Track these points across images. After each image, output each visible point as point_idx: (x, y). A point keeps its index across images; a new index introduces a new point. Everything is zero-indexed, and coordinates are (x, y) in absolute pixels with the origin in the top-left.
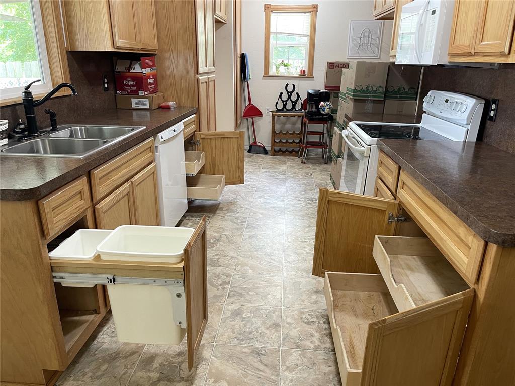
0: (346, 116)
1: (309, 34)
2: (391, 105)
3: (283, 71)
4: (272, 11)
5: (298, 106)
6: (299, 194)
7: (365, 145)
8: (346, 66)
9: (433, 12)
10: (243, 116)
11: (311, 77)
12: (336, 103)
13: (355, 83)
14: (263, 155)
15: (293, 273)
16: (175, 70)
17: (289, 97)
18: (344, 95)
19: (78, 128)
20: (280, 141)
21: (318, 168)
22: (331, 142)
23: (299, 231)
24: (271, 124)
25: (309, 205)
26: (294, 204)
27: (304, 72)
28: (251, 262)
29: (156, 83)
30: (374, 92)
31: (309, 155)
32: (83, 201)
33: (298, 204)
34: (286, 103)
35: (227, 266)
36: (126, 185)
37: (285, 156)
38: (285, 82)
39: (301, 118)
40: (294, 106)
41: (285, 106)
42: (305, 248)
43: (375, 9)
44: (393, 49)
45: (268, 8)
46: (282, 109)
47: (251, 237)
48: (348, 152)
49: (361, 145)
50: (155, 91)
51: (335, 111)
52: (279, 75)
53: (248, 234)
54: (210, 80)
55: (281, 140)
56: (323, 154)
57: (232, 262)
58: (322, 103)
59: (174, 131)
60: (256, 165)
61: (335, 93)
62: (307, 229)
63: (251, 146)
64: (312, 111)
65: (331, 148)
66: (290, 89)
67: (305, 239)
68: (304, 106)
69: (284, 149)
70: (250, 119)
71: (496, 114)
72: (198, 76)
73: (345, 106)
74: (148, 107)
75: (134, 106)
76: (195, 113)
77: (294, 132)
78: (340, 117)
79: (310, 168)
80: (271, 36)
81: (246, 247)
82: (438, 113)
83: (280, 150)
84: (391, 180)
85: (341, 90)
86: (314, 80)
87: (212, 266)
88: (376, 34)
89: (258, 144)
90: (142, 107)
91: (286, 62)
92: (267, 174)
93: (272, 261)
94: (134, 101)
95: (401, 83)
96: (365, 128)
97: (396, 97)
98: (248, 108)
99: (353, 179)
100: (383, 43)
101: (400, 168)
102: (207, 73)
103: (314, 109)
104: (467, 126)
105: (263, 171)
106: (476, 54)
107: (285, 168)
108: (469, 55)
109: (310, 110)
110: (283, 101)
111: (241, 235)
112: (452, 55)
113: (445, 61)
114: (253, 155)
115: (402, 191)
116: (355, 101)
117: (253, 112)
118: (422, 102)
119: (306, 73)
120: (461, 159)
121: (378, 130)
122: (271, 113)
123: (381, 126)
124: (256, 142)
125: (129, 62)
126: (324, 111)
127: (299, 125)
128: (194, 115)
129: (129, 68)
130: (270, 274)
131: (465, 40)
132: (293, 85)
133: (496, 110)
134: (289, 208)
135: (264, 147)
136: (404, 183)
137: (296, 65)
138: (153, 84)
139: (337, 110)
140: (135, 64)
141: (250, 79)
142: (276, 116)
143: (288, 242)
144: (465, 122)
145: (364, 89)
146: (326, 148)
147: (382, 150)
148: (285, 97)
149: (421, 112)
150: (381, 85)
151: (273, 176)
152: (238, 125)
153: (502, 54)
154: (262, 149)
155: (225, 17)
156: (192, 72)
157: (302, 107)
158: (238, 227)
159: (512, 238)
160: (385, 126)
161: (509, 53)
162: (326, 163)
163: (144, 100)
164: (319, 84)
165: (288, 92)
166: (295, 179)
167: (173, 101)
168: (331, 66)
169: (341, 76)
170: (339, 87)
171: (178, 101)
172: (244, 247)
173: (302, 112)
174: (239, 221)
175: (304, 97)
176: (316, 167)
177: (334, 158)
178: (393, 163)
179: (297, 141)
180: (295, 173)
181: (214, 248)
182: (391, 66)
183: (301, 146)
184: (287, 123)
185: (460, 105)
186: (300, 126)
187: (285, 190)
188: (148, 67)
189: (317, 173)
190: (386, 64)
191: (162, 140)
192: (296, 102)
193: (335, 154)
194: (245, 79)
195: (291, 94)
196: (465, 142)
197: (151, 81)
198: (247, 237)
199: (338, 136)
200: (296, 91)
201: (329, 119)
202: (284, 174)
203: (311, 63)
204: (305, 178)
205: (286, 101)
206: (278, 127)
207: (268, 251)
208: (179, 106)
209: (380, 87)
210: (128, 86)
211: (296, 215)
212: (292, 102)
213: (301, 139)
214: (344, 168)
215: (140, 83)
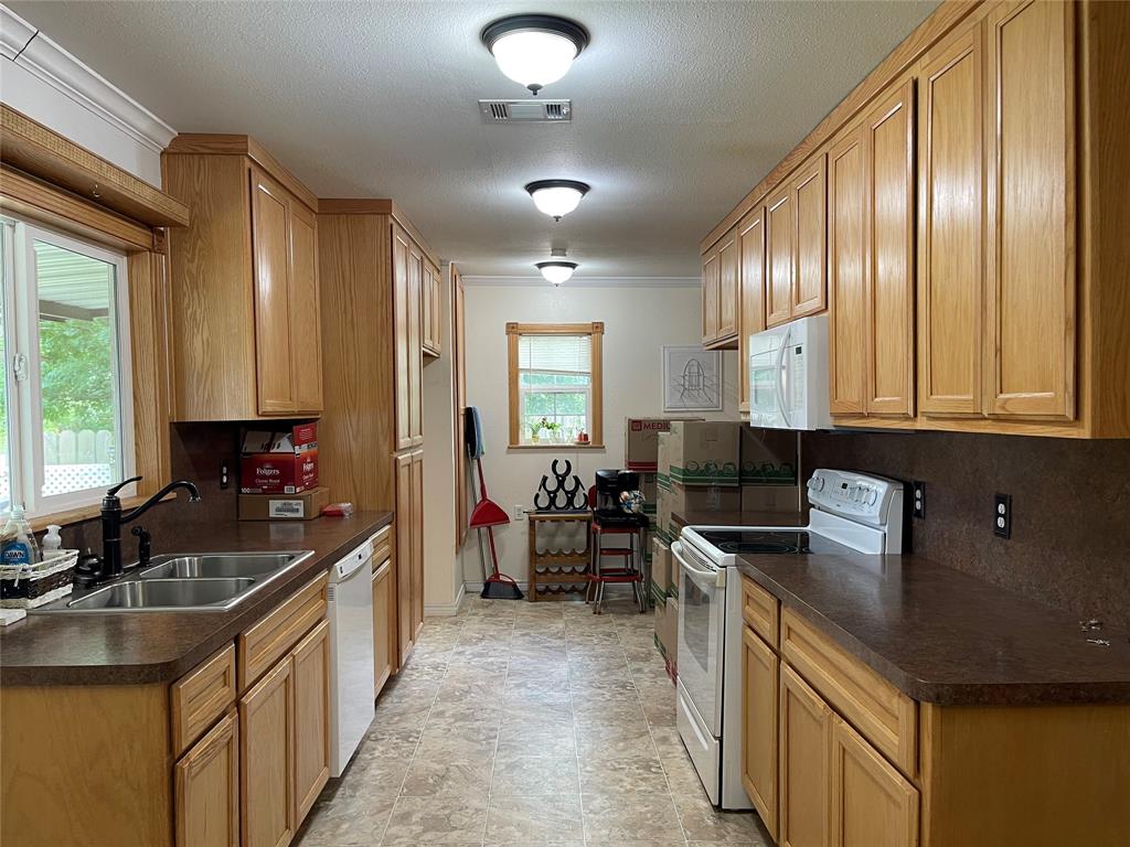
0: (674, 517)
1: (589, 370)
2: (753, 495)
3: (545, 436)
4: (520, 334)
5: (579, 501)
6: (597, 676)
7: (715, 567)
8: (665, 425)
9: (799, 350)
10: (472, 525)
11: (599, 446)
12: (652, 493)
13: (685, 458)
14: (513, 602)
15: (605, 832)
16: (353, 444)
17: (561, 484)
18: (667, 478)
19: (187, 559)
20: (547, 571)
21: (628, 622)
22: (649, 569)
23: (607, 749)
24: (526, 537)
25: (619, 697)
26: (590, 695)
27: (586, 436)
28: (517, 816)
29: (315, 470)
30: (721, 473)
31: (607, 598)
32: (227, 689)
33: (598, 695)
34: (555, 496)
35: (470, 828)
36: (286, 662)
37: (557, 601)
38: (551, 457)
39: (585, 523)
40: (570, 502)
41: (552, 501)
42: (621, 780)
43: (705, 334)
44: (743, 401)
45: (513, 330)
46: (548, 508)
47: (511, 767)
48: (686, 583)
49: (708, 567)
50: (314, 484)
51: (652, 508)
52: (539, 444)
53: (503, 761)
54: (415, 460)
55: (547, 569)
56: (635, 593)
57: (477, 819)
58: (626, 493)
59: (360, 557)
60: (501, 621)
61: (647, 474)
62: (621, 744)
63: (487, 585)
64: (607, 510)
65: (649, 581)
66: (561, 469)
67: (619, 763)
68: (590, 500)
69: (555, 587)
70: (484, 530)
71: (924, 505)
72: (395, 455)
73: (671, 500)
74: (301, 514)
75: (273, 514)
76: (390, 523)
77: (573, 552)
78: (662, 518)
79: (612, 623)
80: (521, 375)
81: (503, 787)
82: (834, 508)
83: (548, 589)
84: (767, 626)
85: (659, 471)
86: (605, 452)
87: (438, 830)
88: (711, 369)
89: (501, 578)
90: (289, 515)
91: (550, 420)
92: (527, 638)
93: (558, 812)
94: (274, 505)
95: (766, 456)
96: (712, 537)
97: (761, 481)
98: (480, 507)
99: (701, 641)
100: (726, 386)
101: (779, 602)
102: (410, 448)
103: (610, 506)
104: (882, 528)
105: (517, 633)
106: (870, 416)
107: (561, 626)
108: (861, 416)
109: (603, 507)
110: (549, 493)
111: (489, 764)
112: (837, 416)
113: (828, 424)
114: (492, 604)
115: (788, 643)
116: (688, 489)
117: (489, 515)
118: (805, 490)
119: (590, 439)
120: (882, 583)
121: (737, 541)
122: (526, 516)
123: (740, 533)
124: (497, 575)
125: (270, 434)
126: (629, 508)
127: (582, 537)
128: (387, 527)
129: (270, 446)
130: (558, 838)
131: (851, 395)
132: (567, 462)
133: (923, 500)
134: (580, 704)
135: (514, 585)
136: (789, 628)
137: (568, 425)
138: (311, 472)
139: (655, 506)
140: (280, 438)
141: (483, 453)
142: (537, 522)
143: (587, 771)
144: (878, 522)
145: (702, 468)
146: (639, 581)
147: (746, 575)
148: (552, 485)
149: (807, 506)
150: (729, 461)
151: (538, 643)
152: (462, 542)
153: (906, 417)
154: (511, 588)
155: (438, 348)
156: (385, 448)
157: (586, 502)
158: (479, 747)
159: (948, 690)
160: (747, 532)
161: (916, 415)
162: (642, 612)
163: (294, 502)
164: (614, 458)
165: (558, 476)
166: (585, 645)
167: (347, 502)
168: (635, 426)
169: (657, 444)
170: (655, 464)
171: (358, 502)
172: (497, 787)
173: (587, 512)
174: (482, 737)
175: (589, 482)
176: (624, 621)
177: (659, 599)
178: (766, 596)
179: (581, 569)
180: (582, 634)
181: (437, 794)
182: (744, 428)
183: (590, 578)
184: (559, 533)
185: (865, 493)
186: (585, 538)
187: (567, 669)
188: (304, 442)
189: (628, 630)
190: (735, 424)
191: (341, 575)
192: (573, 493)
193: (660, 591)
194: (473, 454)
195: (564, 479)
196: (883, 555)
197: (308, 467)
198: (503, 767)
199: (662, 554)
200: (572, 473)
201: (641, 523)
202: (560, 638)
203: (598, 422)
204: (605, 642)
205: (555, 492)
206: (540, 542)
207: (549, 793)
208: (358, 512)
209: (730, 464)
210: (264, 477)
211: (596, 717)
212: (567, 493)
213: (588, 565)
214: (681, 621)
215: (289, 470)
